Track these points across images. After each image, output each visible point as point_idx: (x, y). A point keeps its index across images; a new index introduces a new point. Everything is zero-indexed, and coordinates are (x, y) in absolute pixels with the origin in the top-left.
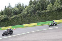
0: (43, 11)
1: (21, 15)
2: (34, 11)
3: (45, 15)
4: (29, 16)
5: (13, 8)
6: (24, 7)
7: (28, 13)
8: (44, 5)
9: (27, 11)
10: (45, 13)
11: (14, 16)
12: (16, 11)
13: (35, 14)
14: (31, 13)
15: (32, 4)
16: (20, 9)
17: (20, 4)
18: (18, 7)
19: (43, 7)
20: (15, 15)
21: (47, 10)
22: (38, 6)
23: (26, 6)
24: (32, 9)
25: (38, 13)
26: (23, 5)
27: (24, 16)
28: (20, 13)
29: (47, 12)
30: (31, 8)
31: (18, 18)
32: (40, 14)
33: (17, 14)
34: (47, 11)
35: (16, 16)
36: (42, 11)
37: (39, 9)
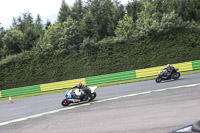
0: (104, 41)
1: (31, 52)
2: (75, 40)
3: (110, 54)
4: (58, 56)
6: (44, 28)
7: (56, 48)
8: (107, 20)
9: (53, 39)
10: (111, 46)
11: (9, 58)
12: (15, 39)
13: (77, 49)
14: (66, 45)
15: (69, 18)
16: (29, 33)
17: (30, 18)
18: (22, 27)
19: (105, 27)
20: (12, 53)
21: (115, 36)
22: (89, 22)
23: (49, 24)
24: (68, 34)
25: (87, 46)
26: (39, 19)
27: (42, 57)
28: (29, 47)
29: (117, 43)
30: (65, 30)
31: (24, 62)
32: (93, 50)
33: (19, 51)
34: (116, 39)
35: (15, 56)
36: (101, 38)
37: (90, 34)
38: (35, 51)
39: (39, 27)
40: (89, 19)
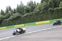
0: (55, 9)
1: (33, 12)
2: (46, 8)
4: (41, 14)
5: (25, 6)
6: (36, 5)
7: (40, 11)
8: (56, 2)
9: (39, 8)
10: (58, 10)
12: (28, 8)
13: (47, 11)
14: (43, 10)
15: (44, 2)
16: (32, 7)
17: (32, 2)
18: (30, 5)
19: (56, 4)
20: (27, 13)
21: (59, 7)
22: (51, 3)
23: (38, 4)
24: (44, 7)
25: (50, 10)
26: (35, 2)
27: (36, 14)
28: (32, 11)
31: (31, 16)
32: (52, 12)
33: (29, 12)
34: (59, 8)
35: (28, 14)
36: (55, 8)
37: (51, 7)
38: (34, 12)
39: (35, 5)
40: (50, 2)
